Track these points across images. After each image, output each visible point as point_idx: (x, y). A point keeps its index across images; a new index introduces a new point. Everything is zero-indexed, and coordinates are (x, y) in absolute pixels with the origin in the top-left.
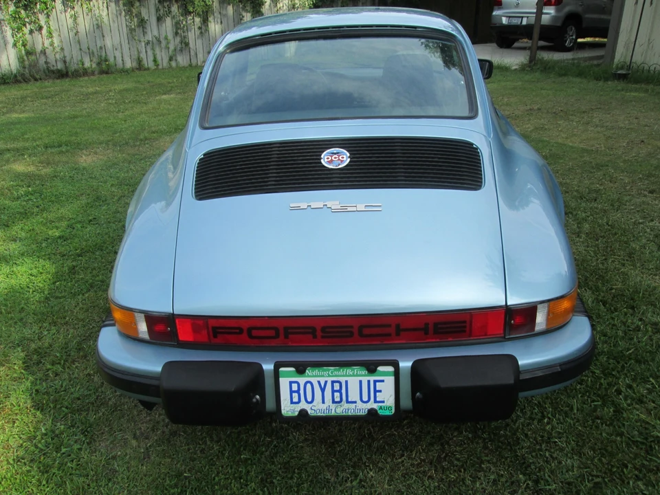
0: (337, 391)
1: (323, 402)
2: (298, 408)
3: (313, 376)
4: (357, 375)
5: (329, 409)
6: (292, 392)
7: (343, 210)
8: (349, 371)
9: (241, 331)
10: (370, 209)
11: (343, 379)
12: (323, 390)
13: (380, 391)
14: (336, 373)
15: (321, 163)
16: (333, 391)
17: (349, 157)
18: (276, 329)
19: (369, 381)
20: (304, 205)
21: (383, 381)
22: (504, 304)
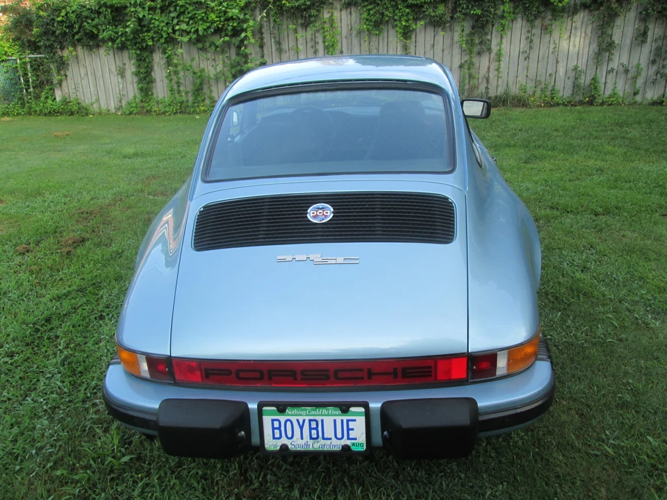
0: (314, 429)
1: (302, 438)
2: (279, 443)
3: (292, 415)
4: (332, 415)
5: (307, 444)
6: (274, 428)
7: (324, 263)
8: (324, 411)
9: (230, 373)
10: (348, 262)
11: (319, 418)
12: (301, 428)
13: (353, 429)
14: (313, 412)
15: (307, 217)
16: (311, 429)
17: (333, 212)
18: (261, 372)
19: (342, 421)
20: (289, 258)
21: (355, 420)
22: (466, 351)
